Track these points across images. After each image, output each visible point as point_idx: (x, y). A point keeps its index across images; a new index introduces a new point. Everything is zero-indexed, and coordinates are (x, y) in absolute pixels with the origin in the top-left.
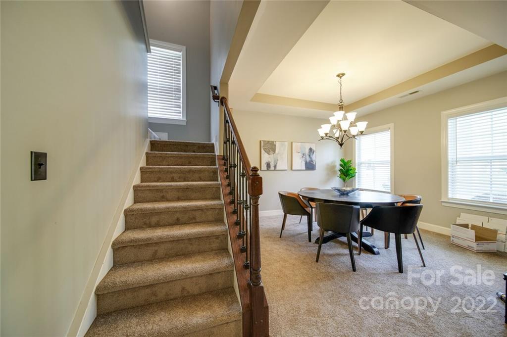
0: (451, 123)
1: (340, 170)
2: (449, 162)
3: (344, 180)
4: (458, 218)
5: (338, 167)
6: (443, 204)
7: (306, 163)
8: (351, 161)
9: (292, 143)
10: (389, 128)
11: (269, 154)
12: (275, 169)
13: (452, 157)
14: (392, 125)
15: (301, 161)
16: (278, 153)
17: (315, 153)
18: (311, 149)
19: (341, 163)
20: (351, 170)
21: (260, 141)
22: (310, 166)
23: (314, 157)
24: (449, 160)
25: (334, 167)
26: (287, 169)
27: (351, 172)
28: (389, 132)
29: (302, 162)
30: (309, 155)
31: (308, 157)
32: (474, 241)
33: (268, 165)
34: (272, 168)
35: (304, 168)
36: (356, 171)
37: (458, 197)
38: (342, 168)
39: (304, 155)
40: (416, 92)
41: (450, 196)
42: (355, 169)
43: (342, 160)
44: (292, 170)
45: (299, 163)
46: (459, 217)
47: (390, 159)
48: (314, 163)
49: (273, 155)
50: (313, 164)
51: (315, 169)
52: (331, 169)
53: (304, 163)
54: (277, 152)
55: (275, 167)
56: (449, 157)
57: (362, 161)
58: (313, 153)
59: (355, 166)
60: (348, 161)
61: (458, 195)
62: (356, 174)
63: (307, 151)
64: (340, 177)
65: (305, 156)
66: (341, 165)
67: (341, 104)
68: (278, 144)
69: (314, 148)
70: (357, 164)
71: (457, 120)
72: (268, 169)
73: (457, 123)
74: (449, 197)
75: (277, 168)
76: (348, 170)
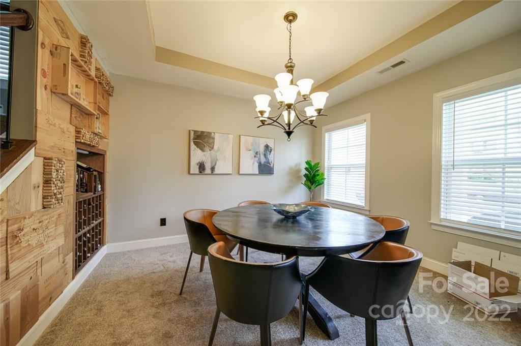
0: (446, 109)
1: (306, 175)
2: (443, 167)
3: (310, 188)
4: (454, 249)
5: (304, 172)
6: (433, 227)
7: (260, 165)
8: (318, 164)
9: (240, 136)
10: (365, 121)
11: (202, 150)
12: (212, 172)
13: (447, 159)
14: (368, 116)
15: (252, 161)
16: (219, 150)
17: (272, 152)
18: (267, 147)
19: (307, 166)
20: (318, 175)
21: (190, 131)
22: (266, 169)
23: (271, 157)
24: (443, 163)
25: (299, 171)
26: (231, 172)
27: (318, 178)
28: (365, 126)
29: (253, 163)
30: (265, 155)
31: (262, 157)
32: (488, 298)
33: (202, 167)
34: (208, 171)
35: (257, 172)
36: (325, 177)
37: (453, 217)
38: (307, 173)
39: (257, 153)
40: (402, 62)
41: (443, 215)
42: (323, 174)
43: (308, 163)
44: (239, 174)
45: (249, 165)
46: (456, 248)
47: (364, 162)
48: (272, 165)
49: (209, 152)
50: (270, 167)
51: (273, 174)
52: (294, 174)
53: (257, 165)
54: (216, 147)
55: (213, 169)
56: (443, 159)
57: (332, 164)
58: (270, 152)
59: (324, 171)
60: (315, 164)
61: (452, 215)
62: (326, 181)
63: (262, 149)
64: (305, 185)
65: (258, 156)
66: (306, 169)
67: (289, 64)
68: (217, 137)
69: (271, 145)
70: (326, 168)
71: (456, 105)
72: (200, 172)
73: (456, 109)
74: (442, 217)
75: (216, 171)
76: (314, 176)
